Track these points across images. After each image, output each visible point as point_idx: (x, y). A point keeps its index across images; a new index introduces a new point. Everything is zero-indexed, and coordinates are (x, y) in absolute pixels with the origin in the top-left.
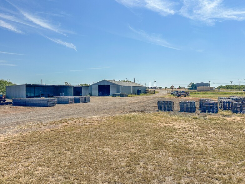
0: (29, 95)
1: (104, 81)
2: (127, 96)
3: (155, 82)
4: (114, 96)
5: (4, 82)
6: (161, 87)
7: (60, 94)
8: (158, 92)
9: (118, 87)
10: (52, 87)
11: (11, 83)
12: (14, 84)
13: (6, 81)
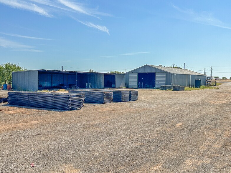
0: (44, 85)
1: (147, 66)
2: (183, 89)
3: (212, 69)
4: (163, 89)
5: (12, 67)
6: (218, 77)
7: (85, 85)
8: (220, 84)
9: (168, 76)
10: (75, 74)
11: (21, 69)
12: (24, 69)
13: (15, 66)
